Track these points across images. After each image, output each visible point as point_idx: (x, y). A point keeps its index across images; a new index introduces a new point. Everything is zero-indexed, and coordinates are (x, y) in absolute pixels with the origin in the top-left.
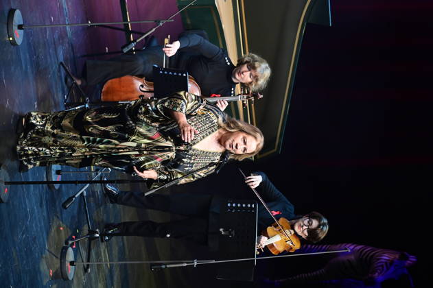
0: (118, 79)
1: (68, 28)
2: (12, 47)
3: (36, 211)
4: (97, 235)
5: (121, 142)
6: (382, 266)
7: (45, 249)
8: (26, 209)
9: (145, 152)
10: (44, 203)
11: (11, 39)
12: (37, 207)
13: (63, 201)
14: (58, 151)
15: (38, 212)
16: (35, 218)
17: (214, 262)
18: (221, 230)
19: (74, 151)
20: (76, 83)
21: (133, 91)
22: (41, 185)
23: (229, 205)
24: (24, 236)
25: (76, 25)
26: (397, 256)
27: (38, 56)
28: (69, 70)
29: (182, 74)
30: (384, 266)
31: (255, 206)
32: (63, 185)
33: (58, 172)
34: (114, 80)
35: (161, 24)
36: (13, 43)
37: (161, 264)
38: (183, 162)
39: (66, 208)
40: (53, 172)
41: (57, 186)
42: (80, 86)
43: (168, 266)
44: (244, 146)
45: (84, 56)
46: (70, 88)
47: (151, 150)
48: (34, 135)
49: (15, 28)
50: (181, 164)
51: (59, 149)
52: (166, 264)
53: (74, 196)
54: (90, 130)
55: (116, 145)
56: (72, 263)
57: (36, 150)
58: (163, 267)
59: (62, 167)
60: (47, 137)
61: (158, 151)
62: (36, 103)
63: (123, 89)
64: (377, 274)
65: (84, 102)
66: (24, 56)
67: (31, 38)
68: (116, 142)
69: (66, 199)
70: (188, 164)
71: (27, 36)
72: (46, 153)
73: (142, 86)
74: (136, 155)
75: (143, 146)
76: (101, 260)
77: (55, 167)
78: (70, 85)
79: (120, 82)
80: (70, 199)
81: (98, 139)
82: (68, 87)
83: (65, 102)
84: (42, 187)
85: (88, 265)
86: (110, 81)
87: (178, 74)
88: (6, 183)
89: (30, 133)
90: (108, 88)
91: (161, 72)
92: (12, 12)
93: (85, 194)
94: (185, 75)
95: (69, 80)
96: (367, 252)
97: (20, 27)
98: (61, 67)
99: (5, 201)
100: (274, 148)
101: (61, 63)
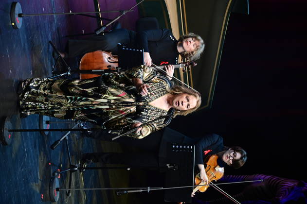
0: (91, 53)
1: (55, 16)
2: (14, 30)
3: (31, 151)
4: (77, 169)
5: (95, 99)
6: (285, 191)
7: (38, 179)
8: (24, 150)
9: (114, 106)
10: (37, 145)
11: (13, 24)
12: (32, 148)
13: (52, 144)
14: (50, 105)
15: (33, 151)
16: (31, 156)
17: (162, 188)
18: (168, 165)
19: (62, 106)
20: (61, 57)
21: (103, 62)
22: (35, 132)
23: (173, 146)
24: (23, 170)
25: (61, 14)
26: (296, 184)
27: (33, 37)
28: (56, 47)
29: (139, 50)
30: (287, 191)
31: (193, 147)
32: (51, 132)
33: (47, 122)
34: (89, 53)
35: (124, 13)
36: (15, 27)
37: (124, 190)
38: (142, 114)
39: (53, 149)
40: (44, 122)
41: (47, 133)
42: (64, 58)
43: (129, 192)
44: (188, 103)
45: (67, 36)
46: (56, 61)
47: (118, 105)
48: (30, 96)
49: (16, 16)
50: (141, 116)
51: (51, 104)
52: (127, 190)
53: (59, 140)
54: (72, 90)
55: (92, 101)
56: (58, 190)
57: (34, 104)
58: (125, 192)
59: (50, 118)
60: (40, 97)
61: (124, 106)
62: (31, 71)
63: (95, 61)
64: (281, 197)
65: (67, 71)
66: (23, 37)
67: (28, 24)
68: (92, 99)
69: (53, 142)
70: (145, 115)
71: (25, 22)
72: (41, 107)
73: (109, 58)
74: (107, 109)
75: (112, 101)
76: (79, 187)
77: (46, 118)
78: (56, 58)
79: (93, 55)
80: (56, 142)
81: (78, 98)
82: (55, 60)
83: (53, 70)
84: (36, 133)
85: (69, 191)
86: (86, 55)
87: (136, 50)
88: (10, 131)
89: (26, 93)
90: (84, 60)
91: (124, 49)
92: (14, 4)
93: (67, 139)
94: (141, 51)
95: (56, 54)
96: (274, 180)
97: (20, 15)
98: (50, 44)
99: (9, 144)
100: (206, 104)
101: (50, 42)
